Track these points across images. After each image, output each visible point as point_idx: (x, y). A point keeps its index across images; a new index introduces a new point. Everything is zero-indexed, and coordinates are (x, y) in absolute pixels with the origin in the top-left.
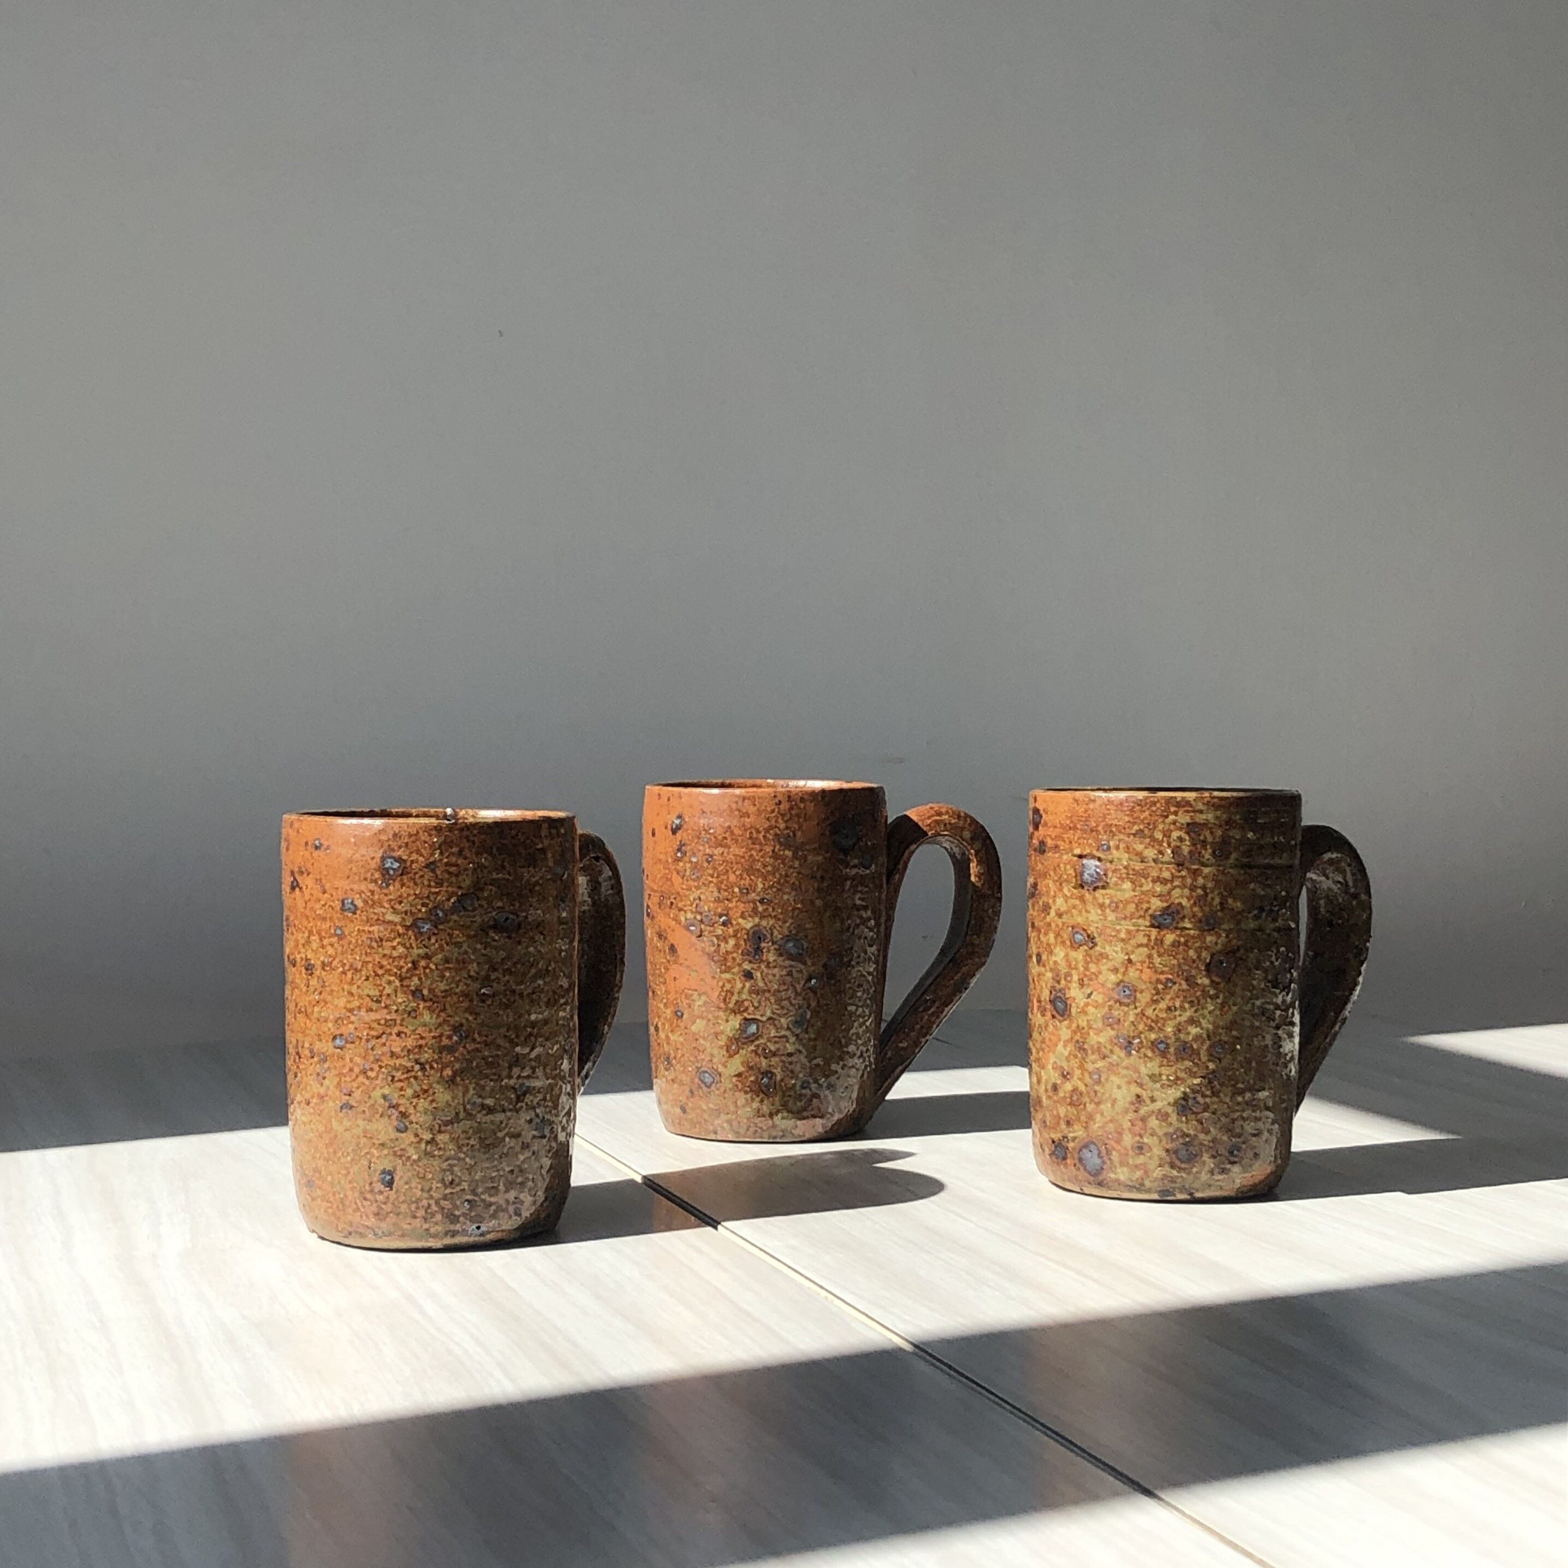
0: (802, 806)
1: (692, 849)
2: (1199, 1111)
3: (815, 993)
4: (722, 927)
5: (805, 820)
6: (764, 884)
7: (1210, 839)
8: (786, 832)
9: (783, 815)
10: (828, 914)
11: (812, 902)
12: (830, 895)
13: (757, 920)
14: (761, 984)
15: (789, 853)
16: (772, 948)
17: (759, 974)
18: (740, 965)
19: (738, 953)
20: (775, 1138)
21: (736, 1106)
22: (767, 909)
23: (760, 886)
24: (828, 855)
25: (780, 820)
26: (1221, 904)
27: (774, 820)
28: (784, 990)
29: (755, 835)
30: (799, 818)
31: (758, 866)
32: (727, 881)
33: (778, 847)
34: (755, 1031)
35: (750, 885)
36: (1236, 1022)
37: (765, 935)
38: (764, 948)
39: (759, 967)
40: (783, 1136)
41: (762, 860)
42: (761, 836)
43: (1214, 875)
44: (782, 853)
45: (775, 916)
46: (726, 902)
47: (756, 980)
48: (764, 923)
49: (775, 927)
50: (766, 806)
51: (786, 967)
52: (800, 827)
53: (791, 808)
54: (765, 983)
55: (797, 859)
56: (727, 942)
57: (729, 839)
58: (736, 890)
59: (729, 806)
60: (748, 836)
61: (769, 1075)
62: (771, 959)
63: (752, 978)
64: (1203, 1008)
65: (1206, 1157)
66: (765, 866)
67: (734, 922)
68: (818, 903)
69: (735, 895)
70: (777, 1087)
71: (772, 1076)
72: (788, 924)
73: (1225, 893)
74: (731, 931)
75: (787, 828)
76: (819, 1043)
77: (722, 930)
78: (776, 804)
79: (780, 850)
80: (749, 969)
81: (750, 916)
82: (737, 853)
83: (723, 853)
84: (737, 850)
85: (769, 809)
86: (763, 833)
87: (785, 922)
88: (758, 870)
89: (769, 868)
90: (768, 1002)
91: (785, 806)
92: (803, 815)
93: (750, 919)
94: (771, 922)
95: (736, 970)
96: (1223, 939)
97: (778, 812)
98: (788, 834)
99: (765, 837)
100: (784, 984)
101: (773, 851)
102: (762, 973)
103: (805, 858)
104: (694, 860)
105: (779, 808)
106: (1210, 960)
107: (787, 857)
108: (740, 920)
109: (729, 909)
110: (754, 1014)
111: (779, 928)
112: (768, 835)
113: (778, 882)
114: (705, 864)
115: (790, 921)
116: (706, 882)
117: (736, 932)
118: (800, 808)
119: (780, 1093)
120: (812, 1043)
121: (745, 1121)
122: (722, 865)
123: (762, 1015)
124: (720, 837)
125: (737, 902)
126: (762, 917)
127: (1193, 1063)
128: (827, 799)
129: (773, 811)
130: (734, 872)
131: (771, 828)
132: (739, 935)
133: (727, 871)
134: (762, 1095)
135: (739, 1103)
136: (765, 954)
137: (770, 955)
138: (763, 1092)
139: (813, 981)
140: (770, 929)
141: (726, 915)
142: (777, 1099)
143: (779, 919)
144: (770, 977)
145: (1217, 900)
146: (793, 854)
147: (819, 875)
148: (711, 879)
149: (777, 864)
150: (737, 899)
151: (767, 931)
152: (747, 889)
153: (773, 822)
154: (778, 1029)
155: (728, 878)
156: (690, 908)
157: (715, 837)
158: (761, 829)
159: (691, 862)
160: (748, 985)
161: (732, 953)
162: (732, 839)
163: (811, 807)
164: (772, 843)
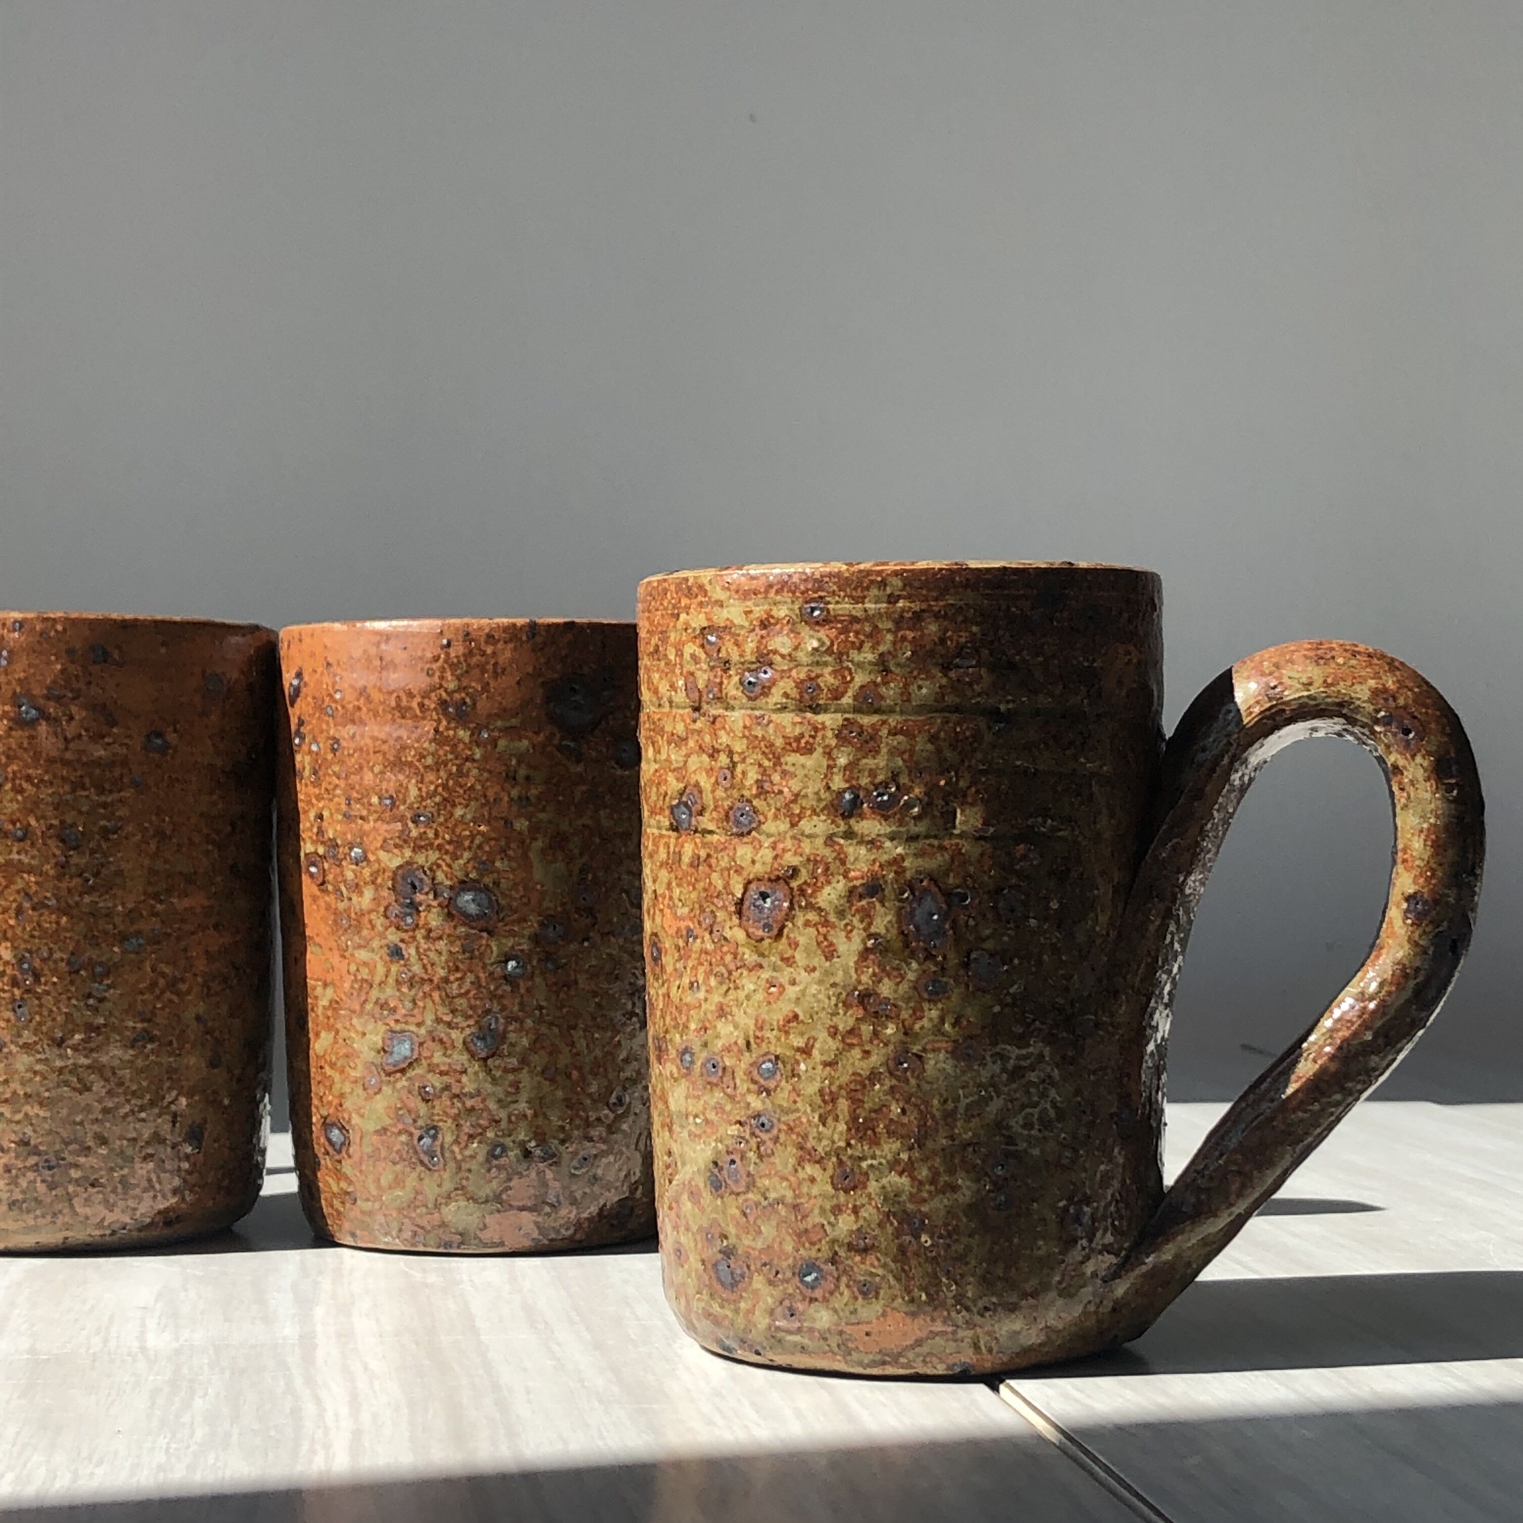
0: (489, 650)
1: (312, 730)
2: (742, 1189)
3: (515, 986)
4: (354, 867)
5: (496, 675)
6: (420, 789)
7: (735, 657)
8: (457, 696)
9: (453, 666)
10: (539, 844)
11: (508, 823)
12: (543, 810)
13: (408, 853)
14: (417, 969)
15: (463, 734)
16: (435, 903)
17: (413, 951)
18: (382, 936)
19: (378, 912)
20: (448, 1244)
21: (379, 1187)
22: (425, 833)
23: (413, 792)
24: (541, 738)
25: (448, 675)
26: (759, 783)
27: (438, 674)
28: (457, 979)
29: (404, 703)
30: (484, 671)
31: (410, 756)
32: (360, 785)
33: (444, 723)
34: (408, 1053)
35: (398, 792)
36: (796, 1017)
37: (421, 880)
38: (420, 904)
39: (414, 938)
40: (462, 1243)
41: (416, 745)
42: (415, 705)
43: (745, 727)
44: (451, 733)
45: (440, 847)
46: (360, 822)
47: (408, 959)
48: (420, 859)
49: (439, 866)
50: (424, 650)
51: (459, 938)
52: (486, 687)
53: (470, 653)
54: (424, 967)
55: (478, 746)
56: (361, 894)
57: (364, 710)
58: (375, 800)
59: (365, 651)
60: (393, 704)
61: (432, 1132)
62: (434, 924)
63: (402, 957)
64: (736, 988)
65: (758, 1282)
66: (422, 757)
67: (372, 858)
68: (522, 825)
69: (372, 808)
70: (447, 1155)
71: (437, 1132)
72: (461, 862)
73: (766, 763)
74: (367, 872)
75: (459, 689)
76: (524, 1076)
77: (353, 871)
78: (443, 647)
79: (447, 729)
80: (397, 941)
81: (396, 846)
82: (376, 734)
83: (354, 736)
84: (376, 728)
85: (429, 655)
86: (418, 699)
87: (455, 858)
88: (410, 765)
89: (429, 761)
90: (428, 1000)
91: (458, 650)
92: (490, 667)
93: (396, 851)
94: (433, 856)
95: (375, 944)
96: (766, 854)
97: (446, 661)
98: (463, 699)
99: (421, 705)
100: (457, 969)
101: (436, 730)
102: (417, 948)
103: (494, 742)
104: (314, 748)
105: (448, 654)
106: (744, 894)
107: (460, 741)
108: (382, 854)
109: (363, 834)
110: (406, 1023)
111: (445, 868)
112: (426, 702)
113: (445, 786)
114: (330, 756)
115: (467, 855)
116: (330, 787)
117: (375, 875)
118: (484, 654)
119: (452, 1165)
120: (511, 1077)
121: (395, 1214)
122: (352, 755)
123: (419, 1025)
124: (350, 707)
125: (376, 821)
126: (417, 849)
127: (725, 1093)
128: (538, 639)
129: (436, 659)
130: (371, 769)
131: (433, 689)
132: (379, 881)
133: (361, 768)
134: (420, 1168)
135: (384, 1182)
136: (423, 914)
137: (431, 916)
138: (422, 1162)
139: (512, 964)
140: (431, 869)
141: (360, 845)
142: (446, 1175)
143: (447, 852)
144: (432, 955)
145: (753, 775)
146: (472, 735)
147: (522, 772)
148: (337, 781)
149: (441, 752)
150: (375, 816)
151: (425, 872)
152: (391, 797)
153: (436, 679)
154: (446, 1049)
155: (362, 779)
156: (310, 834)
157: (343, 707)
158: (415, 692)
159: (310, 752)
160: (394, 968)
161: (370, 912)
162: (369, 710)
163: (506, 654)
164: (435, 717)
